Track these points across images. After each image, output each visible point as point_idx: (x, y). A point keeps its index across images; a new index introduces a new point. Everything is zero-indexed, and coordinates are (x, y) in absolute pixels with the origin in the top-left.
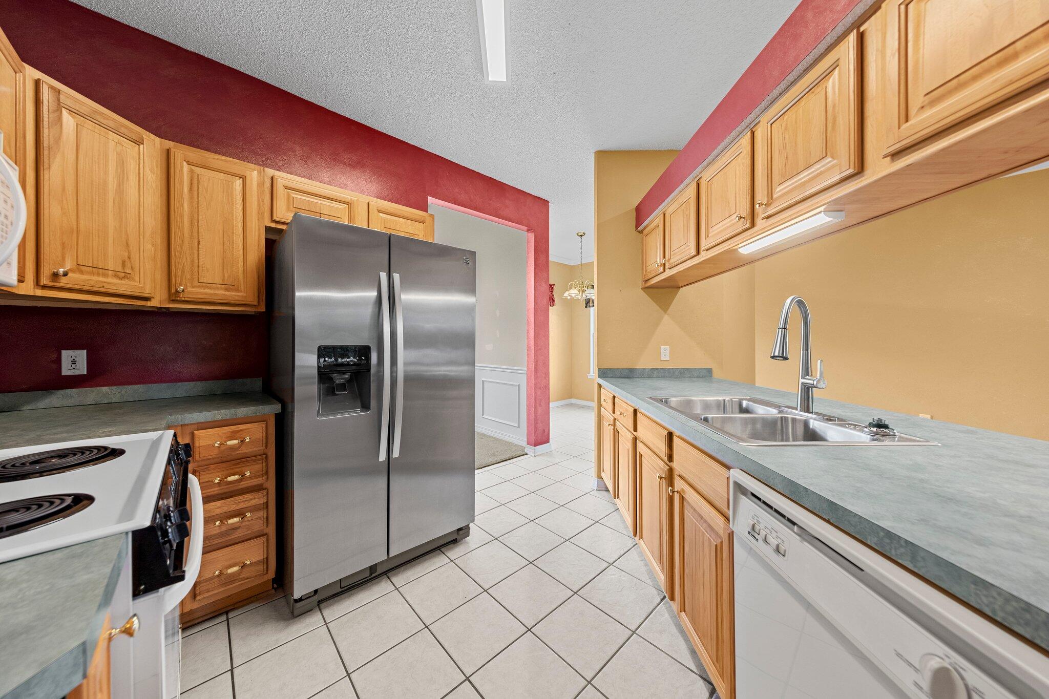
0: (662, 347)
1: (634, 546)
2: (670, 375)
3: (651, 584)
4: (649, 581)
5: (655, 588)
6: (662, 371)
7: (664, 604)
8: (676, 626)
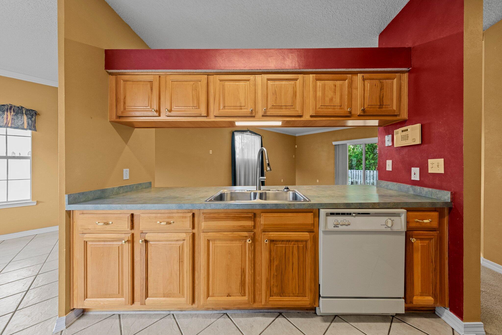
0: (125, 170)
1: (175, 318)
2: (131, 190)
3: (215, 319)
4: (213, 320)
5: (218, 318)
6: (126, 188)
7: (233, 318)
8: (248, 317)
